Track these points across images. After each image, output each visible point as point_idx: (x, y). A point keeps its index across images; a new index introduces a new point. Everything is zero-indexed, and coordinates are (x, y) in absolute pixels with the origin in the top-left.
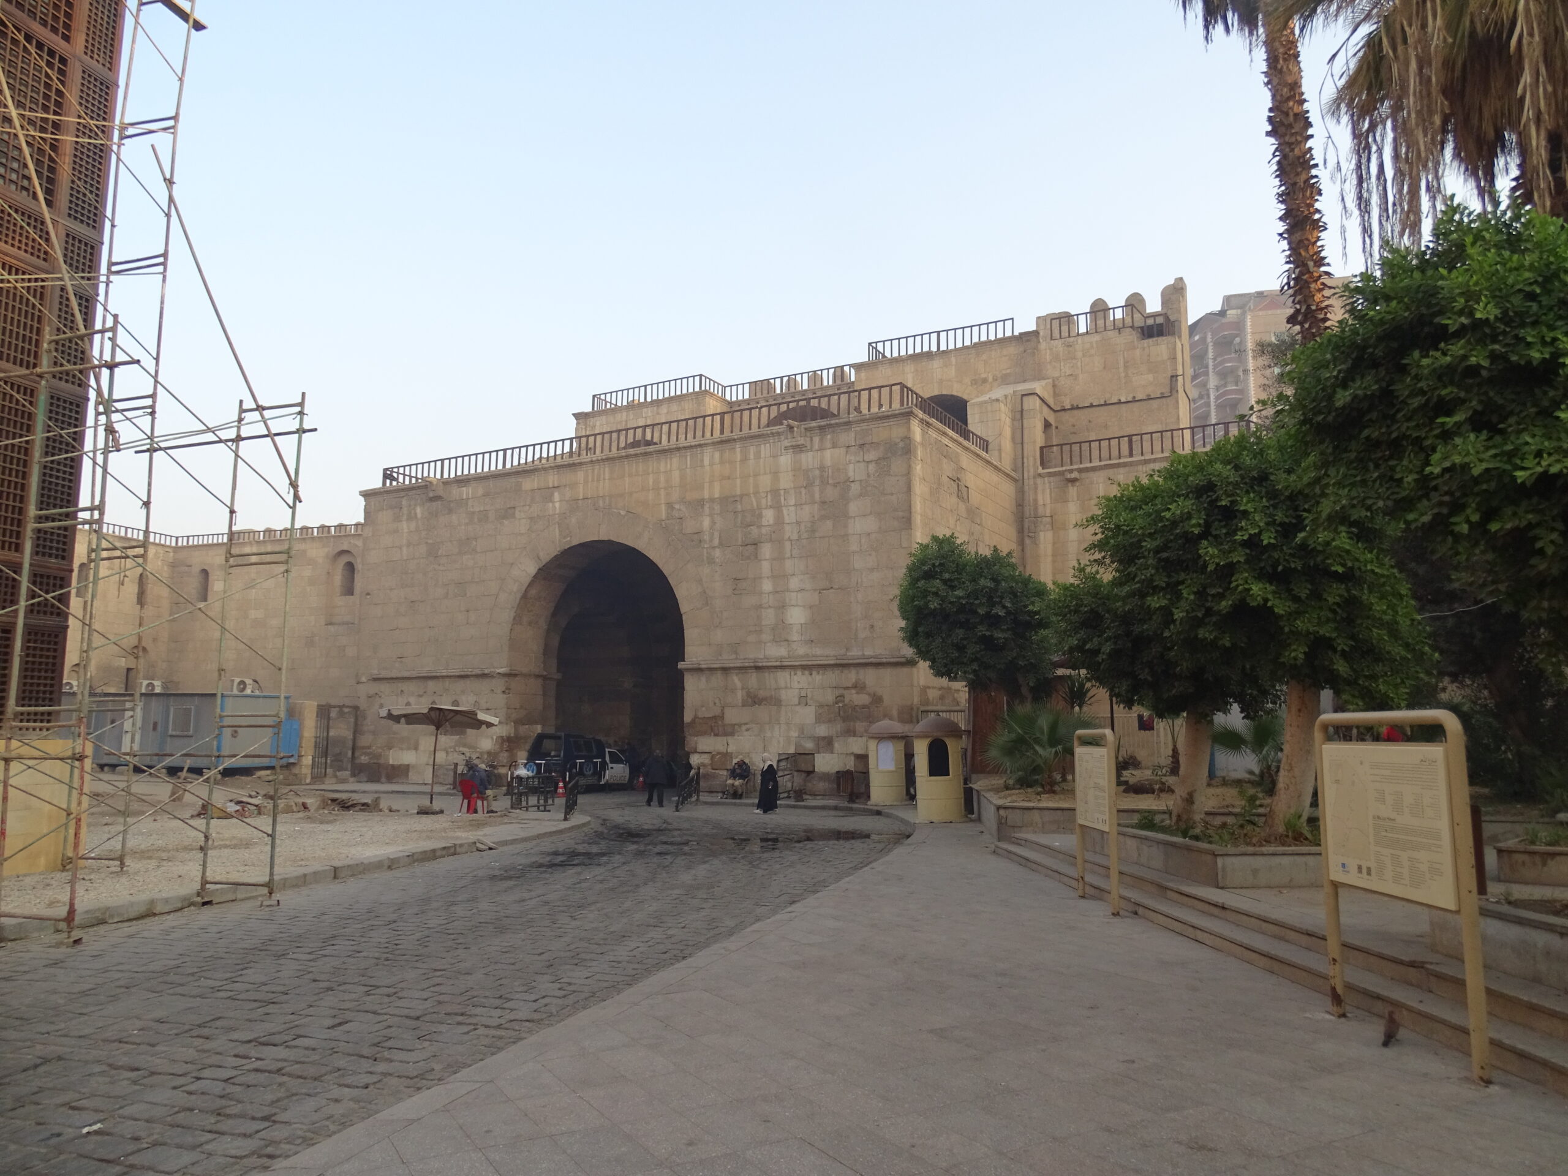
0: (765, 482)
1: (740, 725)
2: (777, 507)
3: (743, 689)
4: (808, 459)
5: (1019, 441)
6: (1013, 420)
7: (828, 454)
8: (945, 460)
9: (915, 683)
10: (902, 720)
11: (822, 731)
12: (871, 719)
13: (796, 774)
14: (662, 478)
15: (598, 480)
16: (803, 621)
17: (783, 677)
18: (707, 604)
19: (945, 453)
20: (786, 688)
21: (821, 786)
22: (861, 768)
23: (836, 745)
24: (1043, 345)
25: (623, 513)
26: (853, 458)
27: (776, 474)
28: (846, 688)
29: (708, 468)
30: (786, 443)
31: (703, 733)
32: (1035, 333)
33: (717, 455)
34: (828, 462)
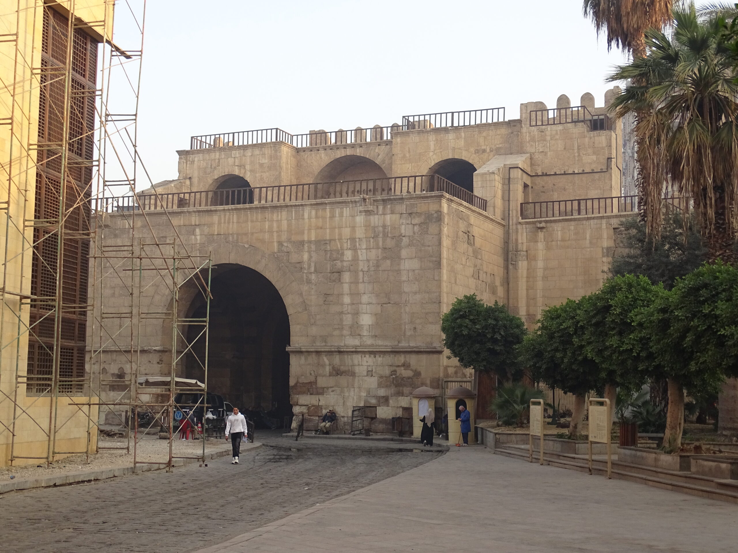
0: (346, 232)
1: (328, 388)
2: (354, 249)
3: (330, 365)
4: (375, 220)
5: (507, 199)
6: (503, 184)
7: (388, 217)
8: (461, 221)
9: (441, 364)
10: (432, 387)
11: (382, 392)
12: (414, 386)
13: (365, 419)
14: (275, 225)
15: (229, 223)
16: (370, 323)
17: (357, 358)
18: (306, 309)
19: (461, 216)
20: (359, 365)
21: (381, 427)
22: (406, 416)
23: (391, 401)
24: (524, 130)
25: (246, 246)
26: (404, 221)
27: (353, 228)
28: (398, 366)
29: (307, 221)
30: (361, 208)
31: (303, 393)
32: (519, 121)
33: (313, 212)
34: (388, 223)
